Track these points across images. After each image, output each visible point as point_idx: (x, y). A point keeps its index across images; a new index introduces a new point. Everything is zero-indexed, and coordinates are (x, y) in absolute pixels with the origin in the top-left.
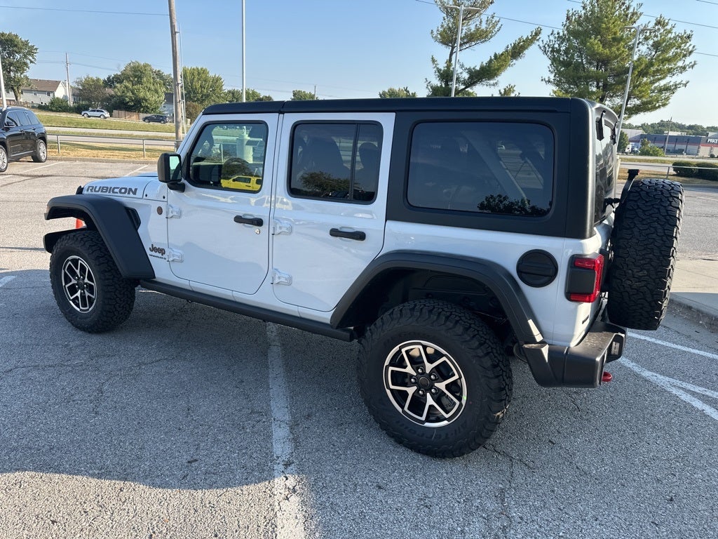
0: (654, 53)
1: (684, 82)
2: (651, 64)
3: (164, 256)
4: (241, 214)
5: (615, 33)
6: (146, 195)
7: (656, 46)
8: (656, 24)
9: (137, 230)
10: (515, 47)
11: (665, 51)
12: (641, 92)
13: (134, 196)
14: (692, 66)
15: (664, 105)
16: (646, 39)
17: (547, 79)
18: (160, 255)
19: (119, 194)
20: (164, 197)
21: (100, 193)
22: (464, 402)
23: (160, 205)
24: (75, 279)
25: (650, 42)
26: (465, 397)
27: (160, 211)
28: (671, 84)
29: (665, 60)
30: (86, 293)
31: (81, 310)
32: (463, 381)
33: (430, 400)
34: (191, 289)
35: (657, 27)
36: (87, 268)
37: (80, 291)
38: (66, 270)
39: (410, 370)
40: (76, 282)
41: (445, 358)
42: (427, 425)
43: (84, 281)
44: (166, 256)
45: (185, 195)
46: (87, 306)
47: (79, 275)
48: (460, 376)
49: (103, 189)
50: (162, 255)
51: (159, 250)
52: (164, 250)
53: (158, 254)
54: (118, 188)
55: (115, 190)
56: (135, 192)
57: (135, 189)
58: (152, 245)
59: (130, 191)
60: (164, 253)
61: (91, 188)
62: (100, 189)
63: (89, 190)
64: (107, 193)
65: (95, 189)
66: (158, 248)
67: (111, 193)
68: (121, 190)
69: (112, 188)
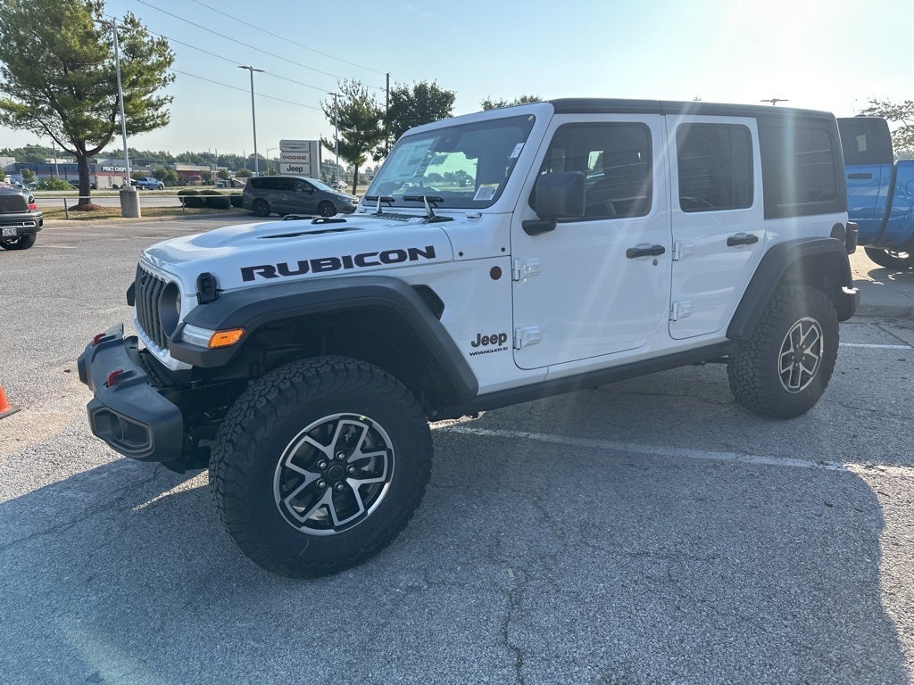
0: (130, 59)
1: (169, 98)
2: (140, 74)
3: (504, 345)
4: (633, 245)
5: (85, 27)
6: (461, 254)
7: (133, 50)
8: (126, 22)
9: (440, 319)
11: (145, 57)
12: (135, 106)
13: (432, 260)
14: (173, 79)
15: (164, 124)
16: (121, 40)
18: (496, 346)
19: (384, 265)
20: (503, 250)
21: (310, 274)
22: (821, 355)
23: (494, 263)
24: (318, 470)
25: (122, 44)
26: (822, 351)
27: (496, 273)
28: (154, 99)
29: (151, 69)
30: (354, 484)
31: (337, 529)
32: (822, 338)
33: (802, 368)
34: (542, 380)
35: (129, 26)
36: (366, 428)
37: (330, 489)
38: (288, 464)
39: (792, 350)
40: (319, 475)
41: (813, 326)
42: (802, 388)
43: (349, 461)
44: (508, 343)
45: (544, 238)
46: (358, 510)
47: (331, 457)
48: (820, 335)
49: (317, 265)
50: (500, 345)
51: (494, 339)
52: (505, 335)
53: (490, 346)
54: (375, 254)
55: (367, 260)
56: (430, 253)
57: (427, 248)
58: (479, 335)
59: (414, 254)
60: (505, 341)
61: (263, 270)
62: (303, 266)
63: (256, 276)
64: (342, 270)
65: (283, 268)
66: (492, 336)
67: (356, 268)
68: (385, 257)
69: (350, 257)
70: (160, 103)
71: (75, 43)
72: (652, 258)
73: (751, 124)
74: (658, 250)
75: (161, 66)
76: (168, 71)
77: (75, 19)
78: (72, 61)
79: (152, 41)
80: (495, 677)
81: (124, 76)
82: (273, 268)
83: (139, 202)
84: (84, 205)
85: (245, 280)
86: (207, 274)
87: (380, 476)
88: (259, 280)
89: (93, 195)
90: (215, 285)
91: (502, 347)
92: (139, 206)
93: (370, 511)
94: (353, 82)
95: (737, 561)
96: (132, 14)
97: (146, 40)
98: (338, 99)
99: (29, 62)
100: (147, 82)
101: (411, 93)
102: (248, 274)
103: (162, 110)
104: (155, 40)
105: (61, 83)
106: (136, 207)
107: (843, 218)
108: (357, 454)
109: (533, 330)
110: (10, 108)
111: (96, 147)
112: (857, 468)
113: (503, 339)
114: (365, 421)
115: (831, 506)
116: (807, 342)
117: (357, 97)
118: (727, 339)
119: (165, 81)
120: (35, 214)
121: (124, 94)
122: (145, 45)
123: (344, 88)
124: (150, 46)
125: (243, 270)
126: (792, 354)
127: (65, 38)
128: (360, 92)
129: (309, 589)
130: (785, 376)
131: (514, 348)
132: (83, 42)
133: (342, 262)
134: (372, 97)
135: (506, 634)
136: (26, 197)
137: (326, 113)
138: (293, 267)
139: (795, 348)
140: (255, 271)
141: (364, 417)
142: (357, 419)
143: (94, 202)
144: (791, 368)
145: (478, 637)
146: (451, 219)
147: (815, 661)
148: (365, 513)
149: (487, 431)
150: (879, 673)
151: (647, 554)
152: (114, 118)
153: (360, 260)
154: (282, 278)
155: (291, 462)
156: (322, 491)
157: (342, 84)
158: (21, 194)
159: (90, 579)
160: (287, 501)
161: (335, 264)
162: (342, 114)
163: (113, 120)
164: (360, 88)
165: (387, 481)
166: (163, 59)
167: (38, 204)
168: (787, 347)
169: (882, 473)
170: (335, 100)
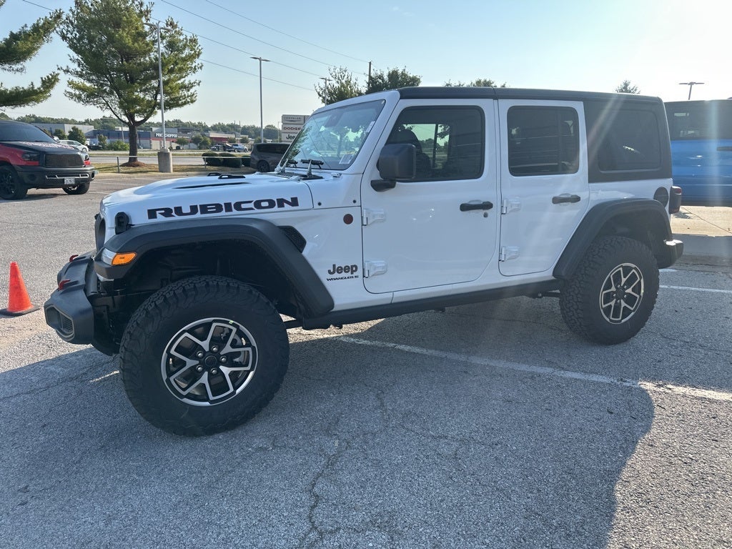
0: (170, 53)
1: (197, 82)
2: (176, 63)
3: (355, 274)
4: (465, 201)
5: (137, 28)
6: (320, 204)
7: (172, 45)
8: (167, 24)
9: (301, 252)
10: (36, 28)
11: (181, 51)
12: (171, 88)
13: (295, 208)
14: (201, 68)
15: (192, 102)
16: (163, 38)
17: (65, 68)
18: (349, 274)
19: (257, 210)
20: (355, 202)
21: (198, 215)
22: (642, 294)
23: (347, 211)
24: (196, 358)
25: (164, 41)
26: (642, 291)
27: (348, 219)
28: (187, 83)
29: (184, 60)
30: (226, 370)
31: (211, 402)
32: (642, 281)
33: (623, 304)
34: (389, 302)
35: (169, 28)
36: (235, 330)
37: (206, 373)
38: (172, 352)
39: (613, 289)
40: (198, 362)
41: (634, 270)
42: (623, 321)
43: (222, 353)
44: (359, 272)
45: (388, 194)
46: (229, 389)
47: (207, 349)
48: (641, 278)
49: (204, 209)
50: (352, 273)
51: (347, 269)
52: (356, 267)
53: (344, 275)
54: (250, 202)
55: (243, 206)
56: (294, 202)
57: (292, 198)
58: (334, 266)
59: (281, 202)
60: (356, 270)
61: (163, 211)
62: (194, 209)
63: (158, 215)
64: (223, 213)
65: (179, 211)
66: (345, 267)
67: (235, 212)
68: (258, 204)
69: (230, 204)
70: (191, 85)
71: (128, 41)
72: (482, 212)
73: (579, 107)
74: (487, 206)
75: (191, 58)
76: (198, 61)
77: (129, 23)
78: (127, 55)
79: (186, 39)
80: (293, 513)
81: (164, 65)
82: (172, 210)
83: (171, 161)
84: (132, 163)
85: (150, 218)
86: (123, 213)
87: (247, 365)
88: (160, 218)
89: (140, 155)
90: (128, 221)
91: (353, 275)
92: (171, 164)
93: (238, 391)
94: (341, 69)
95: (514, 448)
96: (172, 19)
97: (181, 38)
98: (328, 82)
99: (97, 55)
100: (181, 70)
101: (386, 77)
102: (152, 214)
103: (192, 91)
104: (189, 38)
105: (118, 70)
106: (169, 165)
107: (668, 184)
108: (228, 349)
109: (379, 263)
110: (83, 89)
111: (142, 119)
112: (649, 386)
113: (354, 269)
114: (233, 325)
115: (612, 413)
116: (629, 283)
117: (343, 81)
118: (553, 278)
119: (195, 69)
120: (89, 168)
121: (163, 78)
122: (180, 41)
123: (334, 74)
124: (184, 42)
125: (149, 211)
126: (614, 292)
127: (121, 37)
128: (346, 77)
129: (188, 443)
130: (607, 310)
131: (364, 276)
132: (135, 40)
133: (224, 207)
134: (355, 81)
135: (313, 486)
136: (83, 156)
137: (319, 94)
138: (186, 210)
139: (616, 287)
140: (157, 212)
141: (232, 322)
142: (227, 323)
143: (140, 160)
144: (612, 303)
145: (292, 486)
146: (322, 178)
147: (539, 524)
148: (234, 393)
149: (366, 341)
150: (586, 537)
151: (446, 437)
152: (156, 97)
153: (238, 206)
154: (177, 218)
155: (175, 350)
156: (200, 374)
157: (332, 70)
158: (79, 153)
159: (45, 426)
160: (172, 379)
161: (218, 208)
162: (331, 94)
163: (156, 99)
164: (346, 74)
165: (251, 370)
166: (193, 52)
167: (91, 160)
168: (608, 286)
169: (667, 391)
170: (326, 83)
